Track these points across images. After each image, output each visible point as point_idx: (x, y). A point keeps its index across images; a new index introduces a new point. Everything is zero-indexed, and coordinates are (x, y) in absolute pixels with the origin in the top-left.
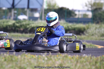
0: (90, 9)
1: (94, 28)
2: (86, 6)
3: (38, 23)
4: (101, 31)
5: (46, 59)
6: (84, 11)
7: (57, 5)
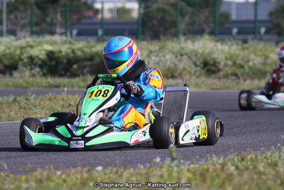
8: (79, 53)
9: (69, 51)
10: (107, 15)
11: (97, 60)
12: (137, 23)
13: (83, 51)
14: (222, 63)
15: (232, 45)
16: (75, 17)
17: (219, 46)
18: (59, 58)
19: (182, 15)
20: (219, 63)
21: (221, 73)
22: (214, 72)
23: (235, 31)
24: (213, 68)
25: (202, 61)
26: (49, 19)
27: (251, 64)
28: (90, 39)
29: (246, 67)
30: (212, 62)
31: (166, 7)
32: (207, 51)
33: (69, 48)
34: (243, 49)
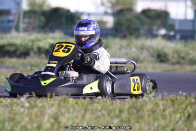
0: (110, 11)
1: (118, 47)
2: (102, 4)
3: (12, 38)
4: (130, 52)
5: (27, 105)
6: (98, 14)
7: (46, 4)
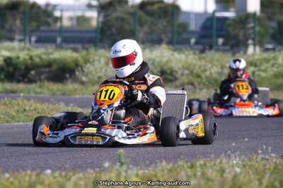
8: (37, 60)
9: (27, 57)
10: (66, 23)
11: (55, 67)
12: (95, 31)
13: (41, 58)
14: (180, 72)
15: (189, 54)
16: (34, 24)
17: (176, 55)
18: (17, 64)
19: (141, 24)
20: (176, 72)
21: (178, 83)
22: (171, 81)
23: (193, 41)
24: (170, 77)
25: (159, 69)
26: (7, 26)
27: (208, 73)
28: (49, 46)
29: (203, 76)
30: (169, 71)
31: (124, 16)
32: (165, 59)
33: (28, 55)
34: (200, 59)
